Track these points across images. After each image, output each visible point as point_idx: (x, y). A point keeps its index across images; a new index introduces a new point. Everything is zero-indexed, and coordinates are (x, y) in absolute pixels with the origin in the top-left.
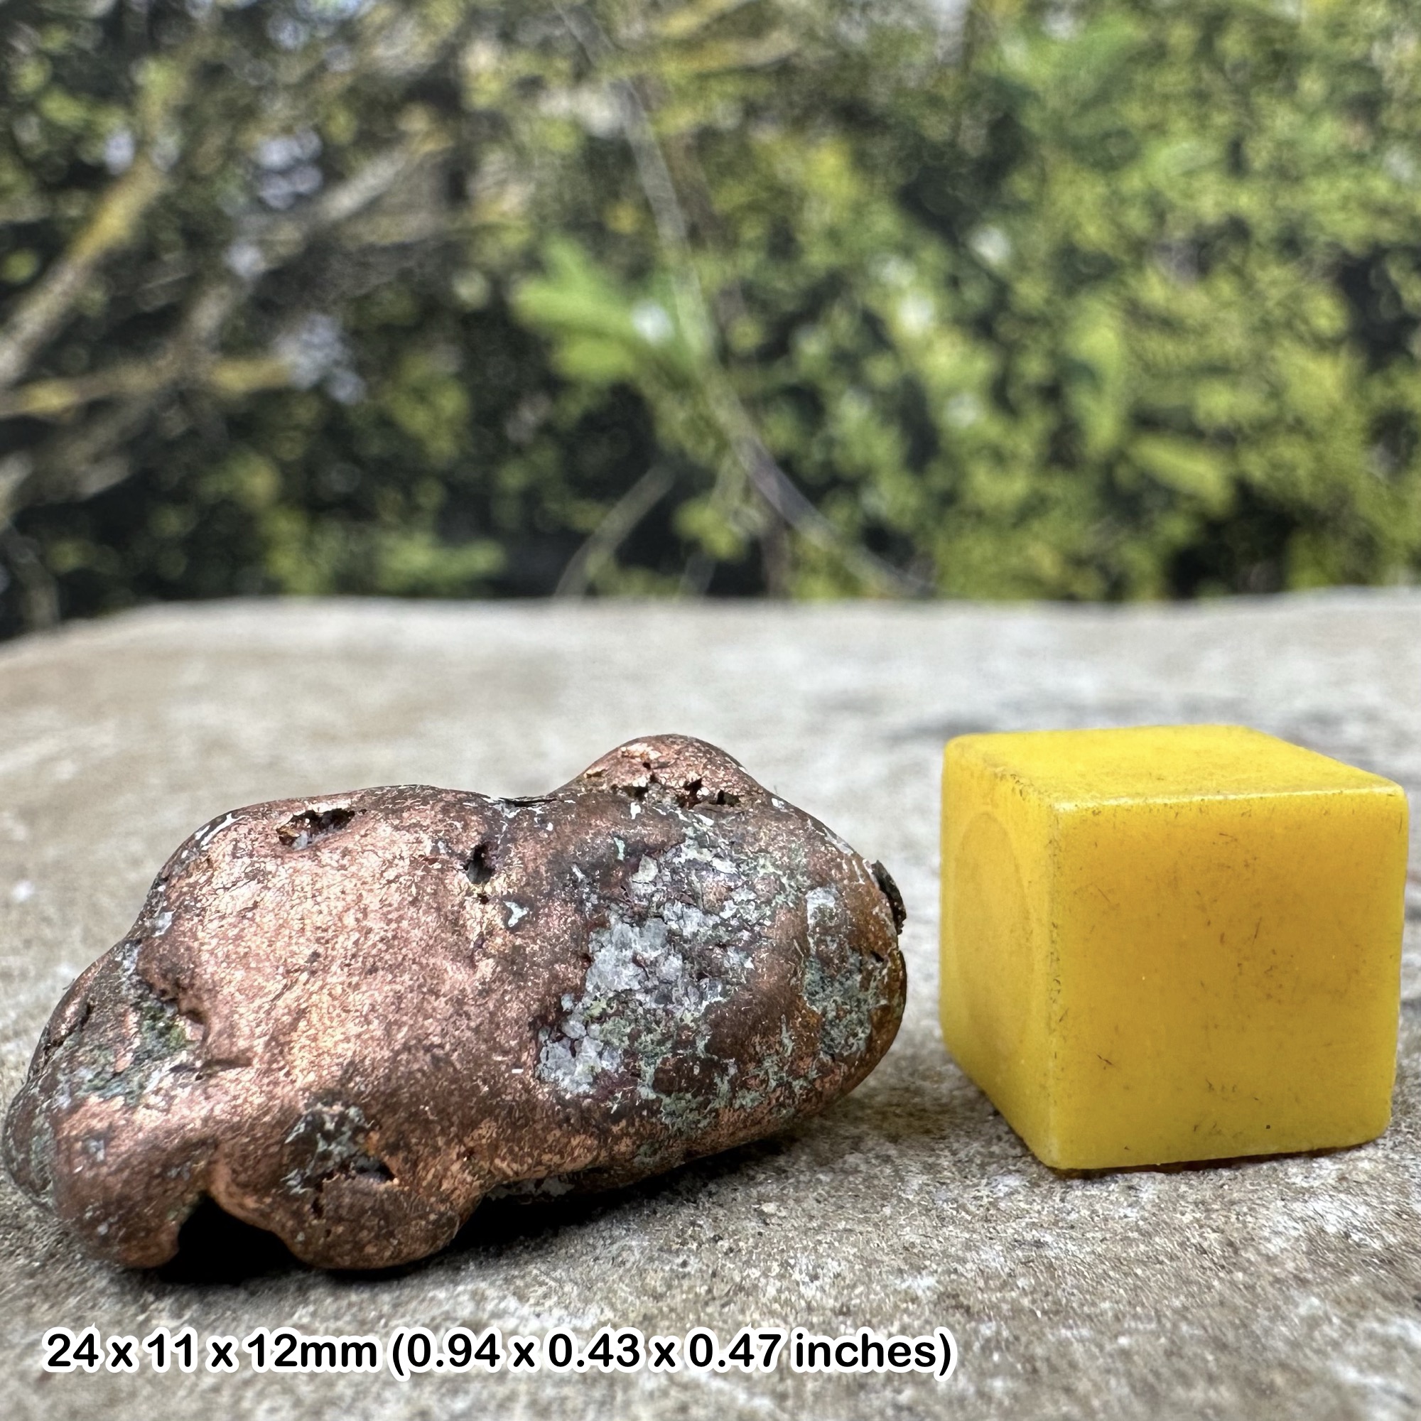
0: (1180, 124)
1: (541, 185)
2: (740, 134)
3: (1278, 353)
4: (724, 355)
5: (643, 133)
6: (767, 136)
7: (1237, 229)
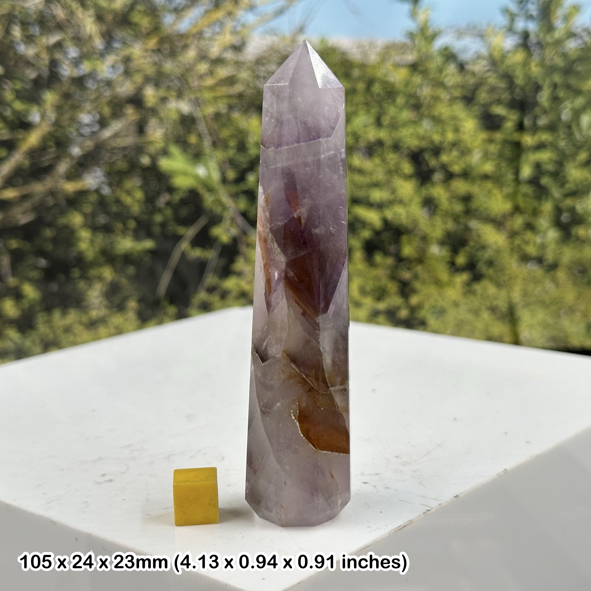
0: (361, 112)
1: (167, 129)
2: (228, 115)
3: (394, 180)
4: (224, 181)
5: (198, 114)
6: (236, 115)
7: (380, 143)
